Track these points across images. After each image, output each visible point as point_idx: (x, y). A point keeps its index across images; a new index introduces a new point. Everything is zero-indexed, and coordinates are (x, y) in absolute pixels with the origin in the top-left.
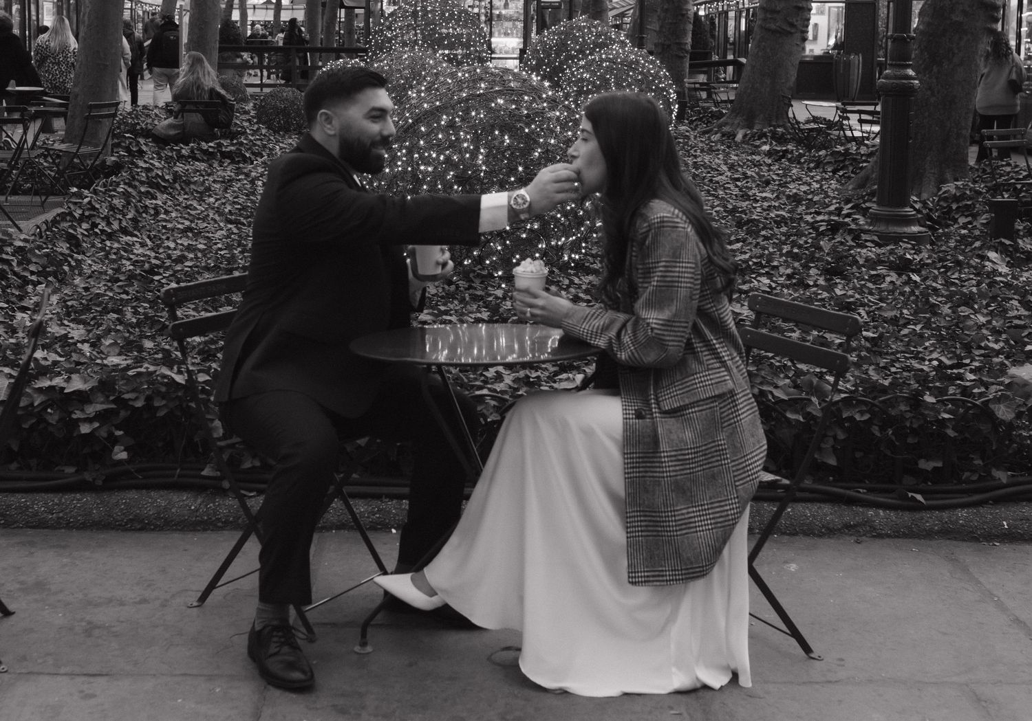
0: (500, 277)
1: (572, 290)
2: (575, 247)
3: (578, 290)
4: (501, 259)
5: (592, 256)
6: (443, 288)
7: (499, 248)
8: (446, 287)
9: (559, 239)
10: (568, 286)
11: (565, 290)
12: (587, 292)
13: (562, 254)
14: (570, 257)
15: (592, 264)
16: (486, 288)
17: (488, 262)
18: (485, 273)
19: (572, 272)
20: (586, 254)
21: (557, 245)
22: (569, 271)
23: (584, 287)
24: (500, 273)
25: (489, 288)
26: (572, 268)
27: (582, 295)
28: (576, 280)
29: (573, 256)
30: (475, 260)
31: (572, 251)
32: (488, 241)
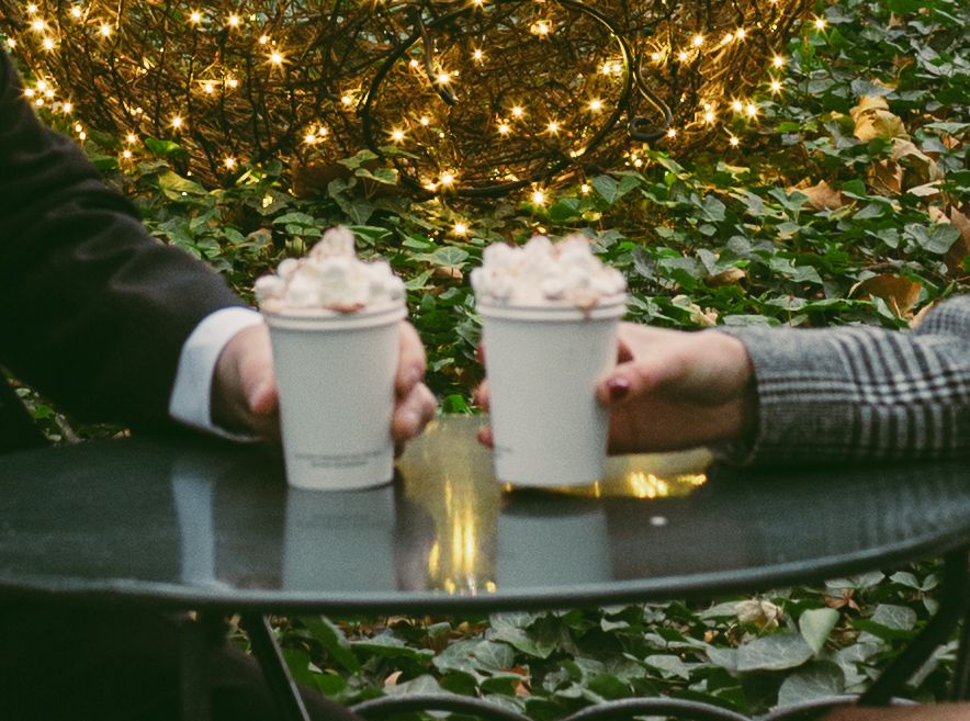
0: (448, 197)
1: (740, 244)
2: (744, 72)
3: (766, 245)
4: (451, 124)
5: (812, 105)
6: (223, 242)
7: (444, 79)
8: (237, 240)
9: (679, 42)
10: (725, 231)
11: (711, 243)
12: (799, 249)
13: (694, 100)
14: (725, 115)
15: (810, 136)
16: (396, 241)
17: (398, 135)
18: (390, 177)
19: (735, 171)
20: (783, 101)
21: (673, 65)
22: (722, 167)
23: (786, 233)
24: (448, 179)
25: (409, 242)
26: (730, 156)
27: (784, 267)
28: (755, 206)
29: (736, 105)
30: (348, 128)
31: (732, 89)
32: (401, 51)
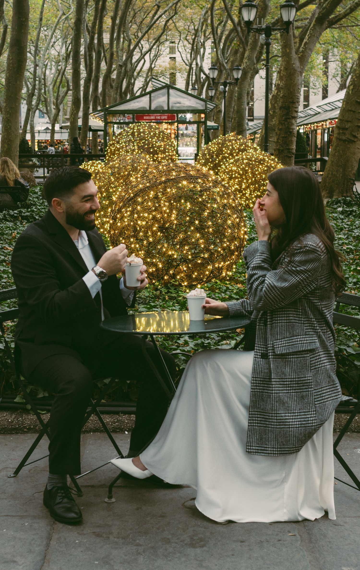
0: (186, 286)
1: (228, 293)
2: (229, 268)
3: (232, 293)
4: (186, 276)
5: (240, 273)
6: (153, 293)
7: (185, 269)
8: (155, 292)
9: (219, 263)
10: (226, 291)
11: (223, 293)
12: (236, 294)
13: (222, 272)
14: (226, 274)
15: (239, 277)
16: (178, 292)
17: (178, 277)
18: (177, 283)
19: (228, 282)
20: (236, 272)
21: (219, 267)
22: (226, 282)
23: (235, 291)
24: (186, 283)
25: (180, 292)
26: (228, 280)
27: (234, 296)
28: (230, 287)
29: (228, 273)
30: (171, 276)
31: (227, 270)
32: (178, 265)
